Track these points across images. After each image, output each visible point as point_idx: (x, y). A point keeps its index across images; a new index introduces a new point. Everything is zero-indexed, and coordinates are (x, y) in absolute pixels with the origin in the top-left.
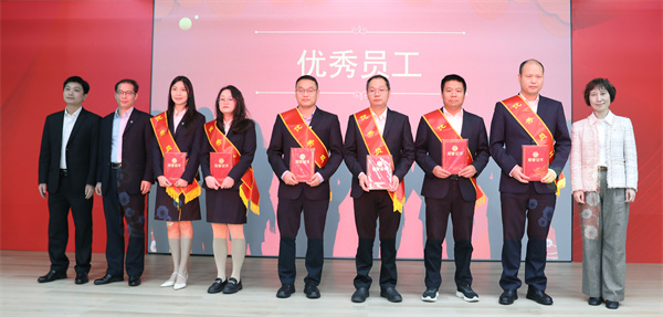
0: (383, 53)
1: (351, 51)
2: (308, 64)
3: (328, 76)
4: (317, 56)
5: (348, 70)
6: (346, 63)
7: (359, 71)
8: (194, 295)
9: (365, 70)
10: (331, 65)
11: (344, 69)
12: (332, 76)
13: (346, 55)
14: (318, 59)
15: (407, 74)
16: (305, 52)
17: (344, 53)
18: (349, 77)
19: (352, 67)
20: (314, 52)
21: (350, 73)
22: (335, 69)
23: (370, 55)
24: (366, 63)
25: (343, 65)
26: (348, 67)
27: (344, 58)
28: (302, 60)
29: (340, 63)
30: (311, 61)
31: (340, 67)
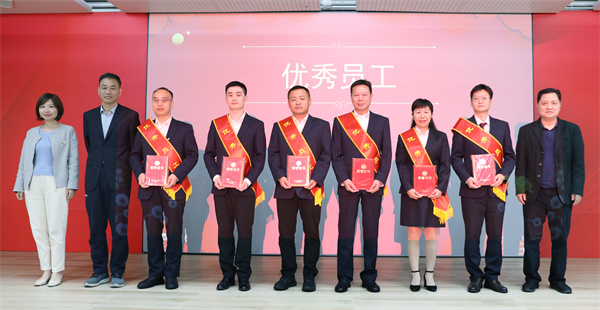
0: (361, 66)
1: (331, 65)
2: (292, 76)
3: (309, 86)
4: (300, 69)
5: (328, 82)
6: (327, 75)
7: (339, 82)
8: (192, 291)
9: (345, 82)
10: (313, 77)
11: (325, 81)
12: (314, 87)
13: (327, 68)
14: (301, 72)
15: (382, 86)
16: (289, 65)
17: (324, 66)
18: (329, 88)
19: (332, 79)
20: (297, 65)
21: (330, 85)
22: (317, 81)
23: (349, 68)
24: (345, 75)
25: (324, 77)
26: (328, 78)
27: (325, 70)
28: (286, 72)
29: (321, 75)
30: (294, 74)
31: (321, 78)
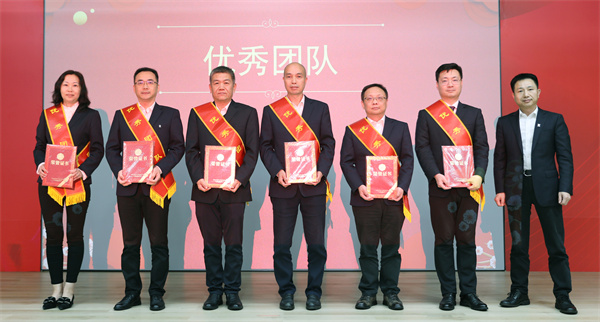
1: (261, 47)
2: (215, 61)
4: (225, 52)
5: (258, 67)
6: (257, 59)
10: (241, 62)
11: (254, 66)
12: (242, 74)
13: (256, 51)
14: (226, 56)
16: (212, 48)
17: (253, 48)
18: (259, 74)
19: (262, 64)
20: (222, 47)
21: (260, 70)
22: (245, 67)
25: (254, 62)
26: (258, 63)
27: (254, 54)
28: (209, 56)
29: (250, 60)
30: (219, 58)
31: (250, 64)
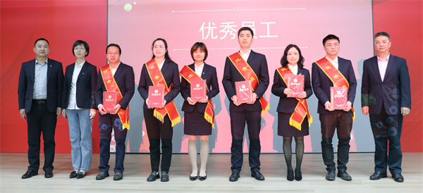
0: (253, 23)
1: (233, 22)
2: (206, 31)
3: (219, 38)
4: (212, 26)
5: (231, 34)
6: (230, 30)
10: (221, 31)
11: (229, 33)
12: (222, 38)
13: (230, 24)
14: (212, 28)
15: (268, 36)
16: (204, 23)
17: (228, 23)
18: (232, 38)
19: (233, 32)
20: (209, 23)
21: (233, 36)
22: (224, 34)
23: (245, 24)
25: (228, 31)
26: (231, 32)
27: (228, 26)
28: (202, 28)
29: (226, 30)
30: (208, 29)
31: (226, 32)
